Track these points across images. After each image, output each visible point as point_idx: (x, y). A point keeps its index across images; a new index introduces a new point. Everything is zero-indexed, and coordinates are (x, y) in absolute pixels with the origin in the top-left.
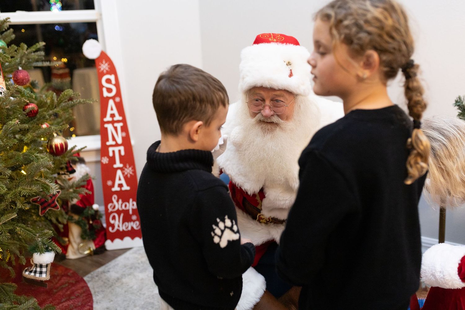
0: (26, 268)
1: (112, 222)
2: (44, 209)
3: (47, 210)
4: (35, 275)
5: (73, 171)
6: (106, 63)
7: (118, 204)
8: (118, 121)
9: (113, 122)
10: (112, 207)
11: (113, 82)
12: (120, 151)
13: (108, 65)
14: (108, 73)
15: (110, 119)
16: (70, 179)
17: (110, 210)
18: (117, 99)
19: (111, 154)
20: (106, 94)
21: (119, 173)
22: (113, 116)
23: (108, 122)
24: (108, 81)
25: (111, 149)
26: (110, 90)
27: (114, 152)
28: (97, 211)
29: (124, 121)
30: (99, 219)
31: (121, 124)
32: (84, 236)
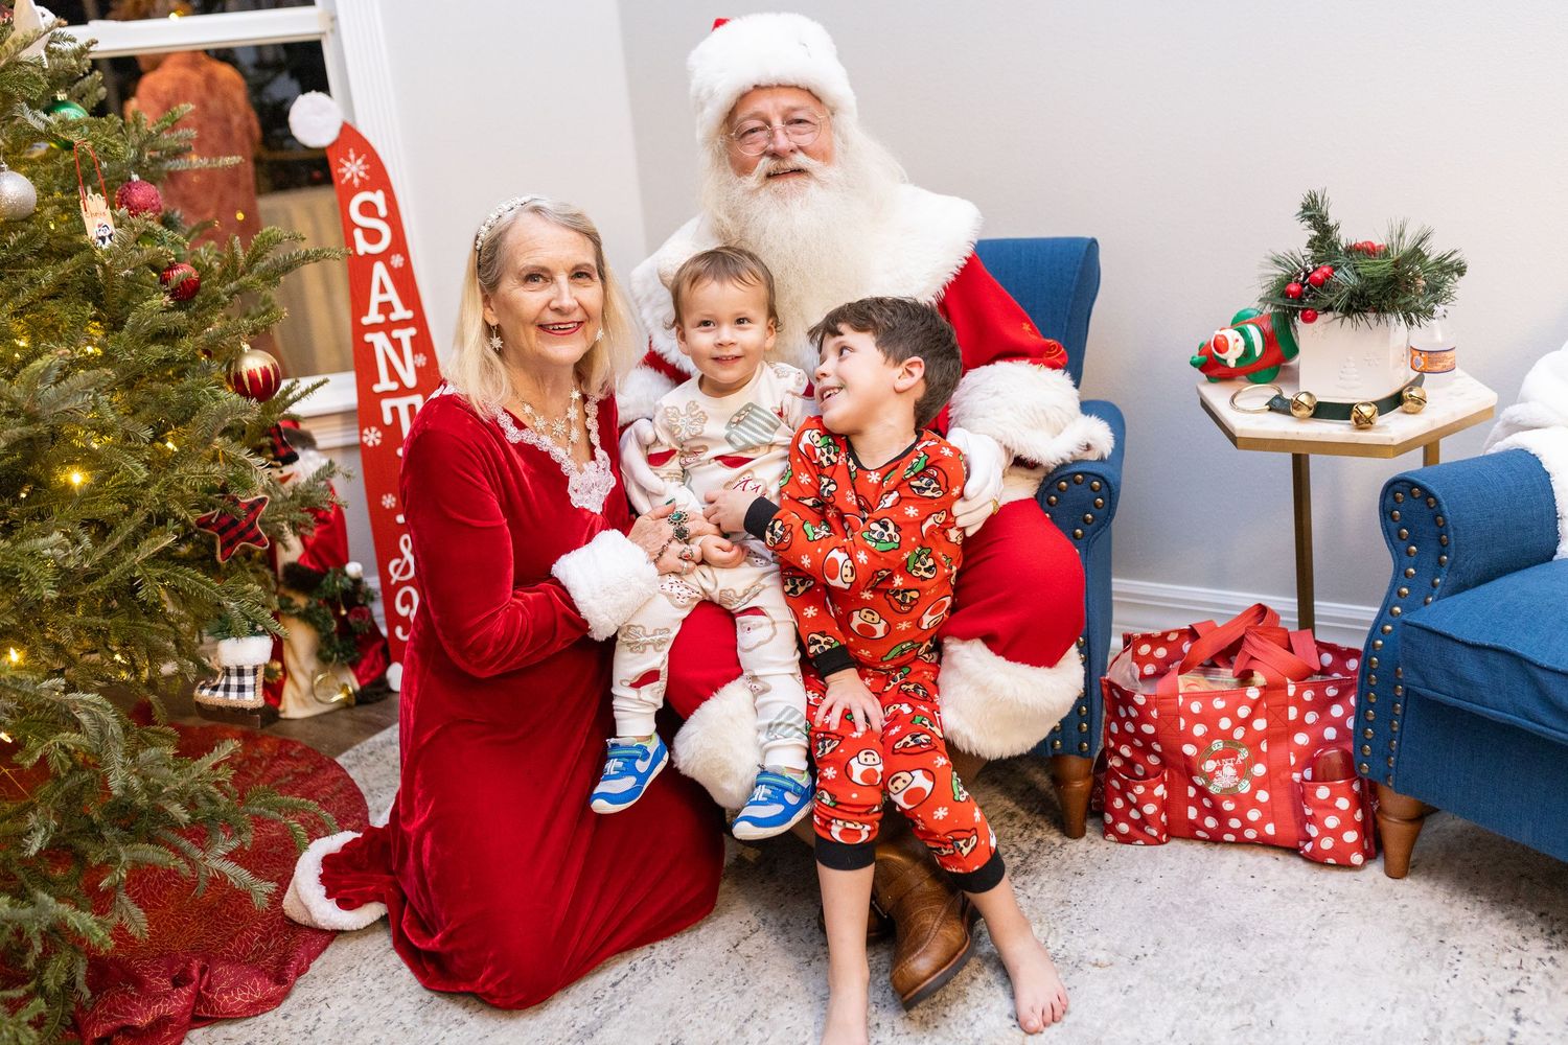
0: (202, 683)
1: (403, 611)
2: (228, 545)
3: (237, 548)
4: (227, 695)
5: (291, 458)
6: (358, 156)
8: (403, 324)
9: (387, 327)
10: (400, 569)
11: (383, 212)
13: (364, 163)
14: (365, 186)
15: (381, 319)
16: (285, 479)
17: (396, 577)
18: (397, 261)
19: (388, 419)
20: (363, 247)
22: (386, 308)
23: (374, 328)
24: (368, 209)
25: (386, 404)
26: (373, 236)
27: (395, 410)
28: (357, 582)
29: (419, 321)
30: (365, 605)
31: (412, 331)
32: (323, 657)
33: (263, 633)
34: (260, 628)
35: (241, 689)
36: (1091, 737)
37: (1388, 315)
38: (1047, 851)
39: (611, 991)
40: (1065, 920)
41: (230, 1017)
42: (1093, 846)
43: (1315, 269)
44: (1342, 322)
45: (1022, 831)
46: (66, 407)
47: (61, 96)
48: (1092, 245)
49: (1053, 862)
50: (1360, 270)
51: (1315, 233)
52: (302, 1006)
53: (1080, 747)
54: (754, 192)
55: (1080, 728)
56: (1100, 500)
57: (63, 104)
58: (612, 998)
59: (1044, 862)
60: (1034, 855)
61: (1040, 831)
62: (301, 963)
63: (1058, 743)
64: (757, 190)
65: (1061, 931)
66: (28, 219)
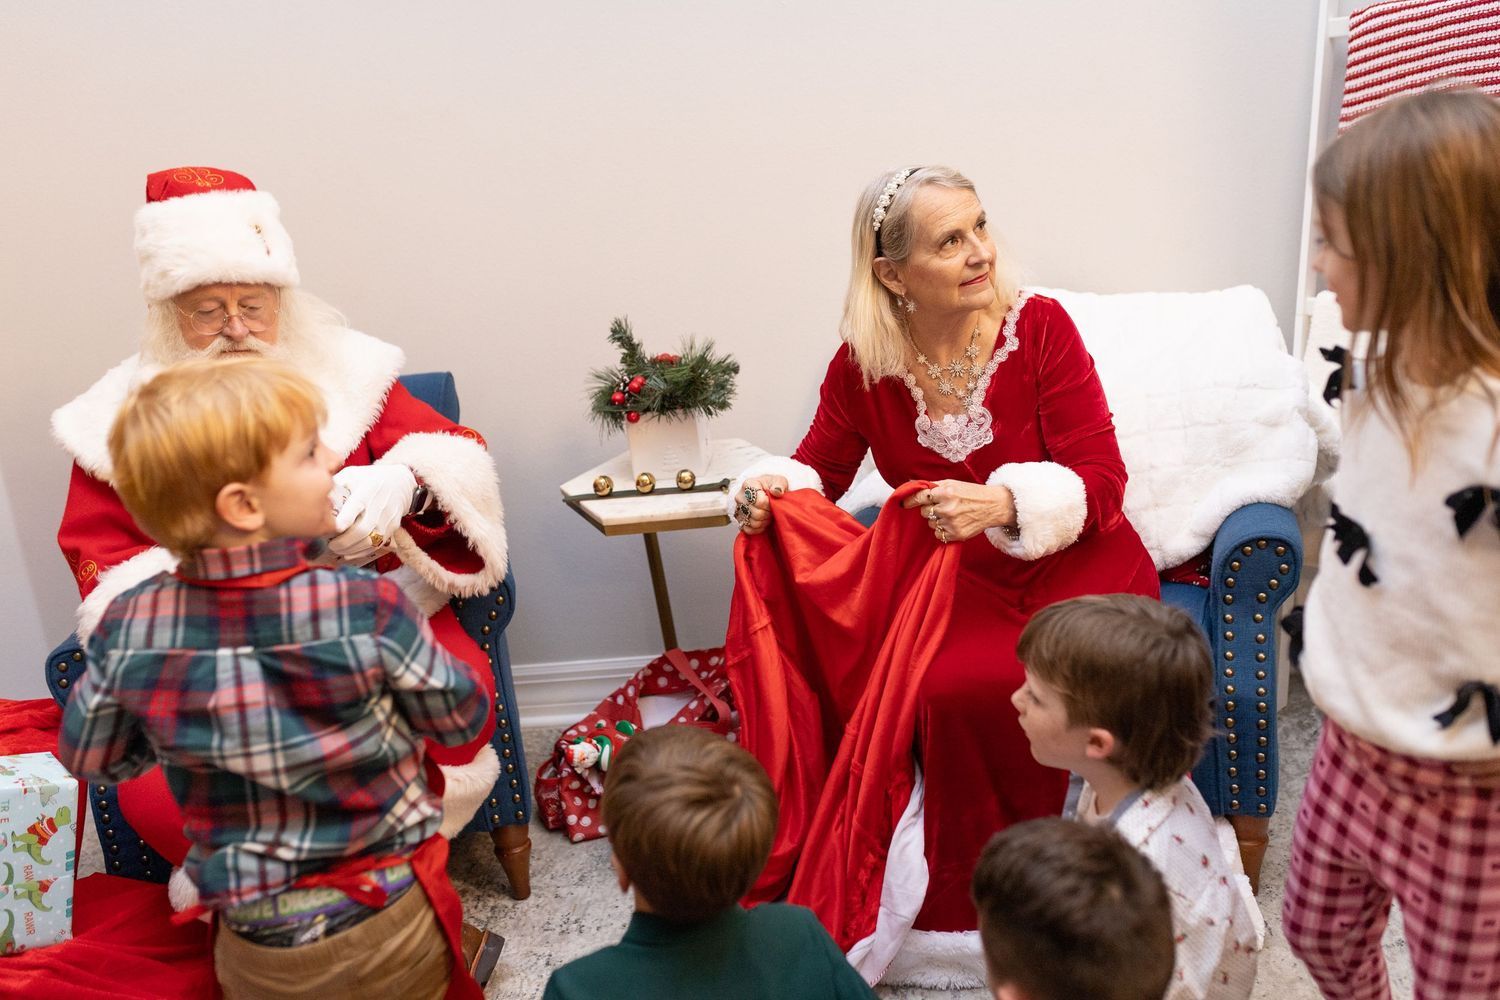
36: (525, 805)
37: (692, 410)
38: (502, 914)
40: (533, 968)
42: (541, 900)
43: (631, 380)
44: (659, 420)
45: (475, 903)
48: (449, 377)
49: (510, 923)
50: (666, 377)
51: (626, 351)
53: (517, 816)
55: (514, 799)
56: (501, 598)
59: (502, 924)
60: (492, 921)
61: (491, 899)
63: (497, 817)
65: (532, 977)
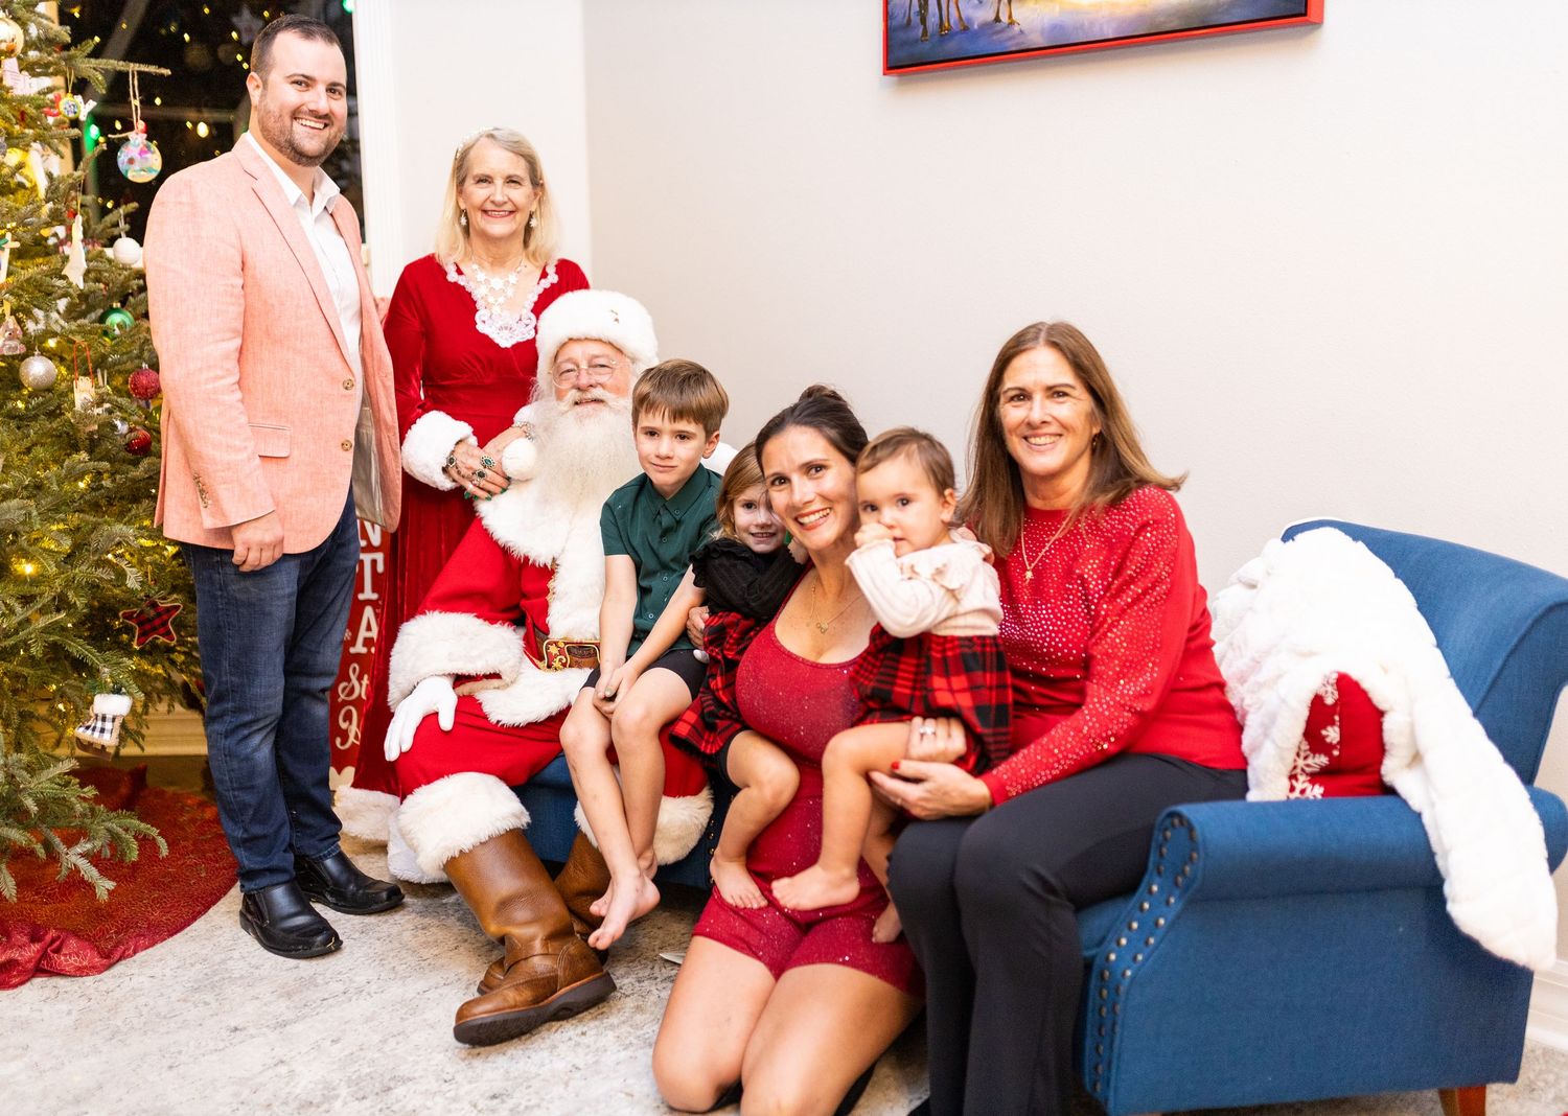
0: (82, 722)
1: (344, 725)
2: (144, 635)
3: (151, 638)
4: (92, 733)
7: (361, 685)
10: (346, 691)
12: (374, 562)
17: (342, 697)
21: (369, 612)
33: (124, 694)
34: (124, 690)
35: (103, 730)
39: (319, 1002)
41: (60, 974)
46: (8, 517)
47: (114, 305)
52: (114, 977)
54: (563, 413)
57: (116, 310)
58: (318, 1007)
62: (128, 949)
64: (567, 412)
66: (49, 390)
